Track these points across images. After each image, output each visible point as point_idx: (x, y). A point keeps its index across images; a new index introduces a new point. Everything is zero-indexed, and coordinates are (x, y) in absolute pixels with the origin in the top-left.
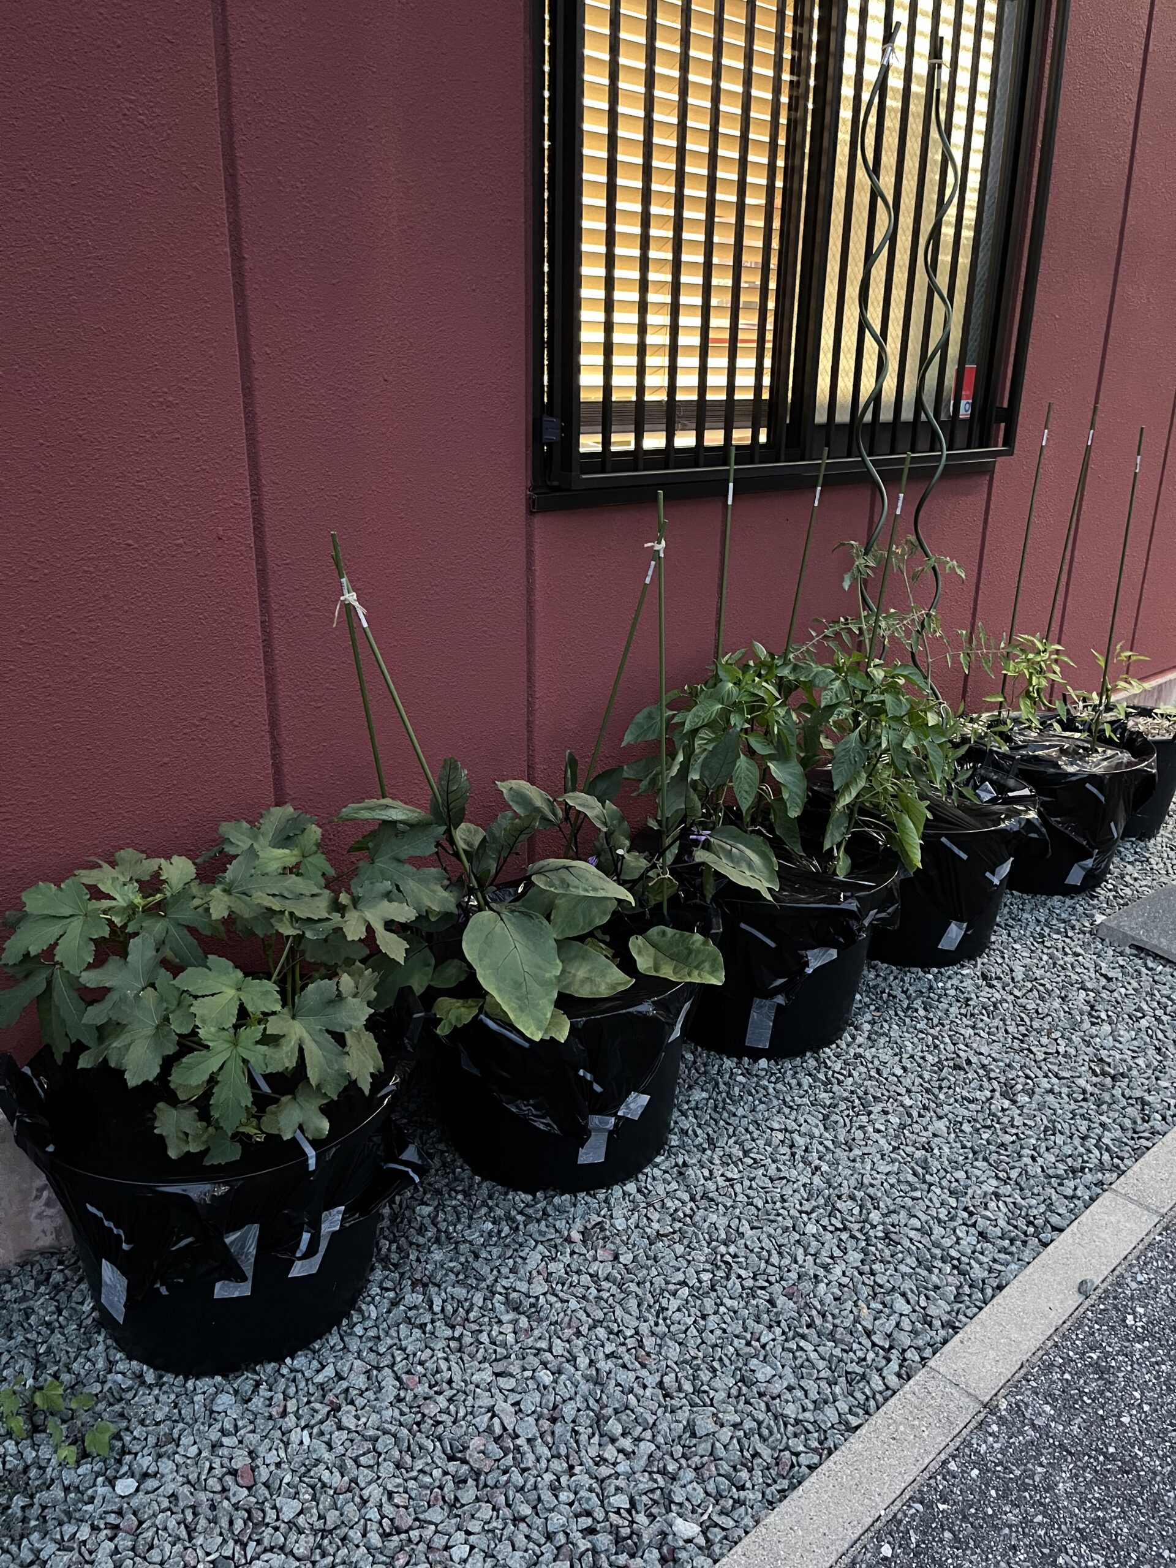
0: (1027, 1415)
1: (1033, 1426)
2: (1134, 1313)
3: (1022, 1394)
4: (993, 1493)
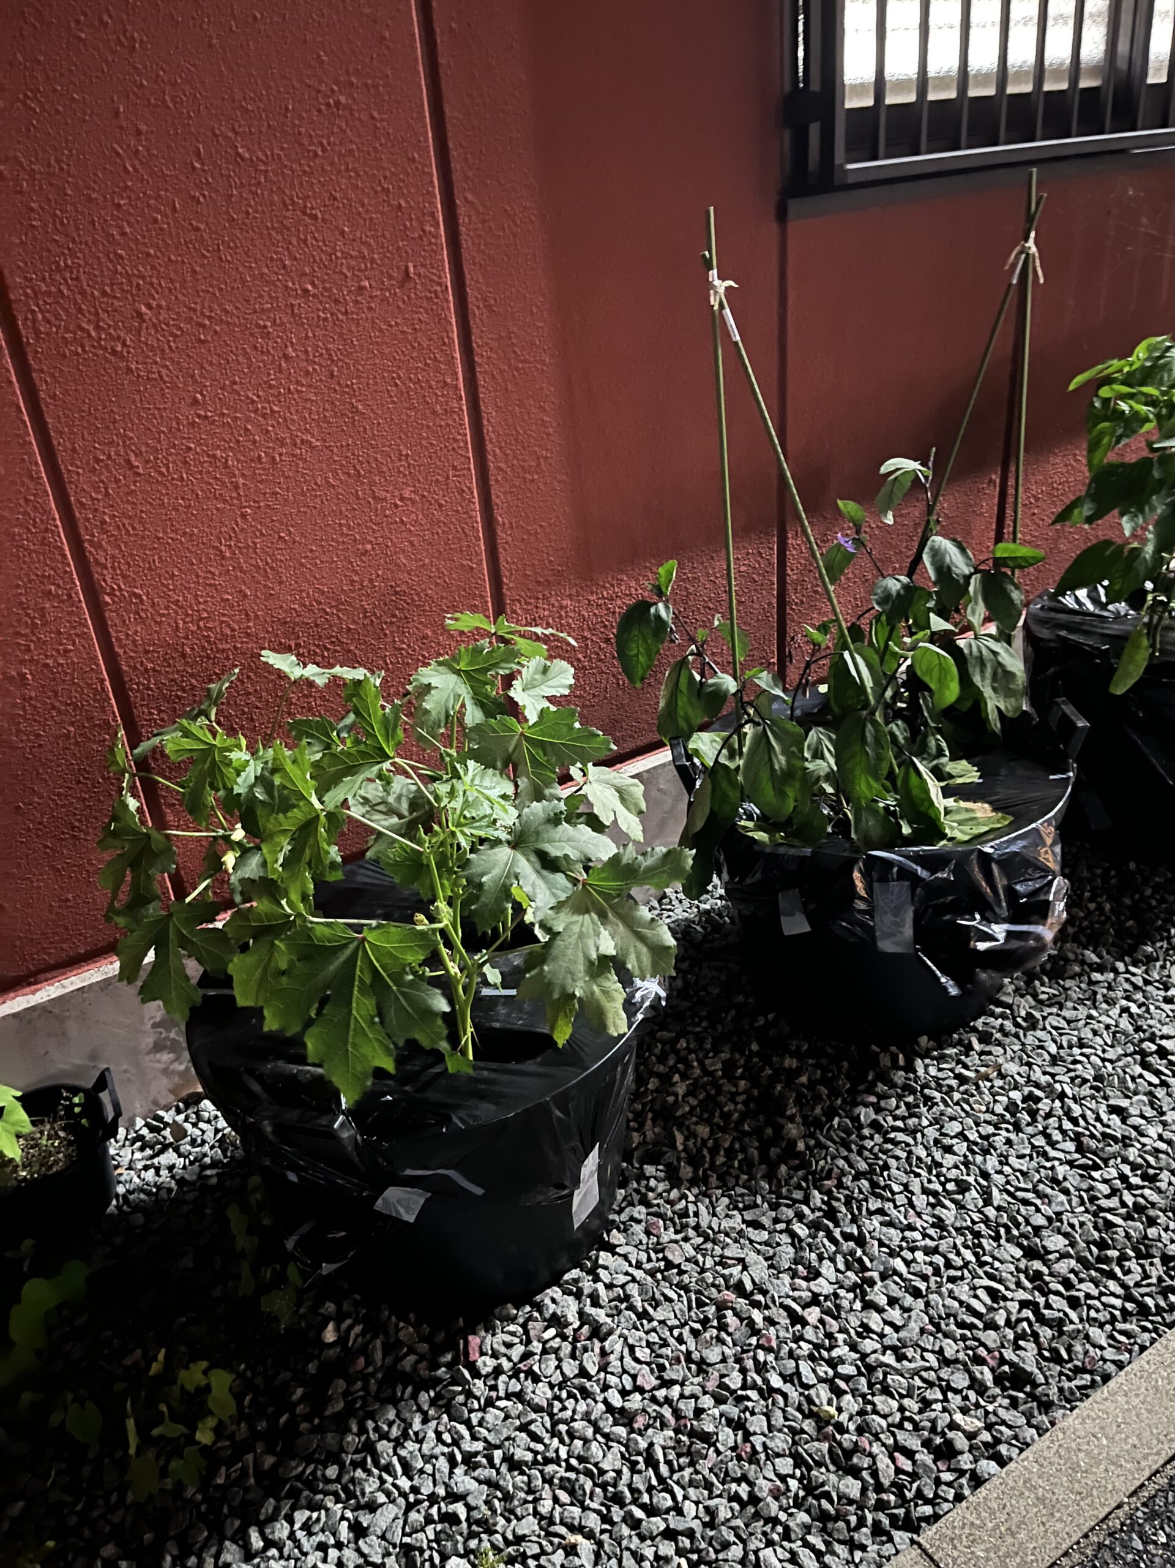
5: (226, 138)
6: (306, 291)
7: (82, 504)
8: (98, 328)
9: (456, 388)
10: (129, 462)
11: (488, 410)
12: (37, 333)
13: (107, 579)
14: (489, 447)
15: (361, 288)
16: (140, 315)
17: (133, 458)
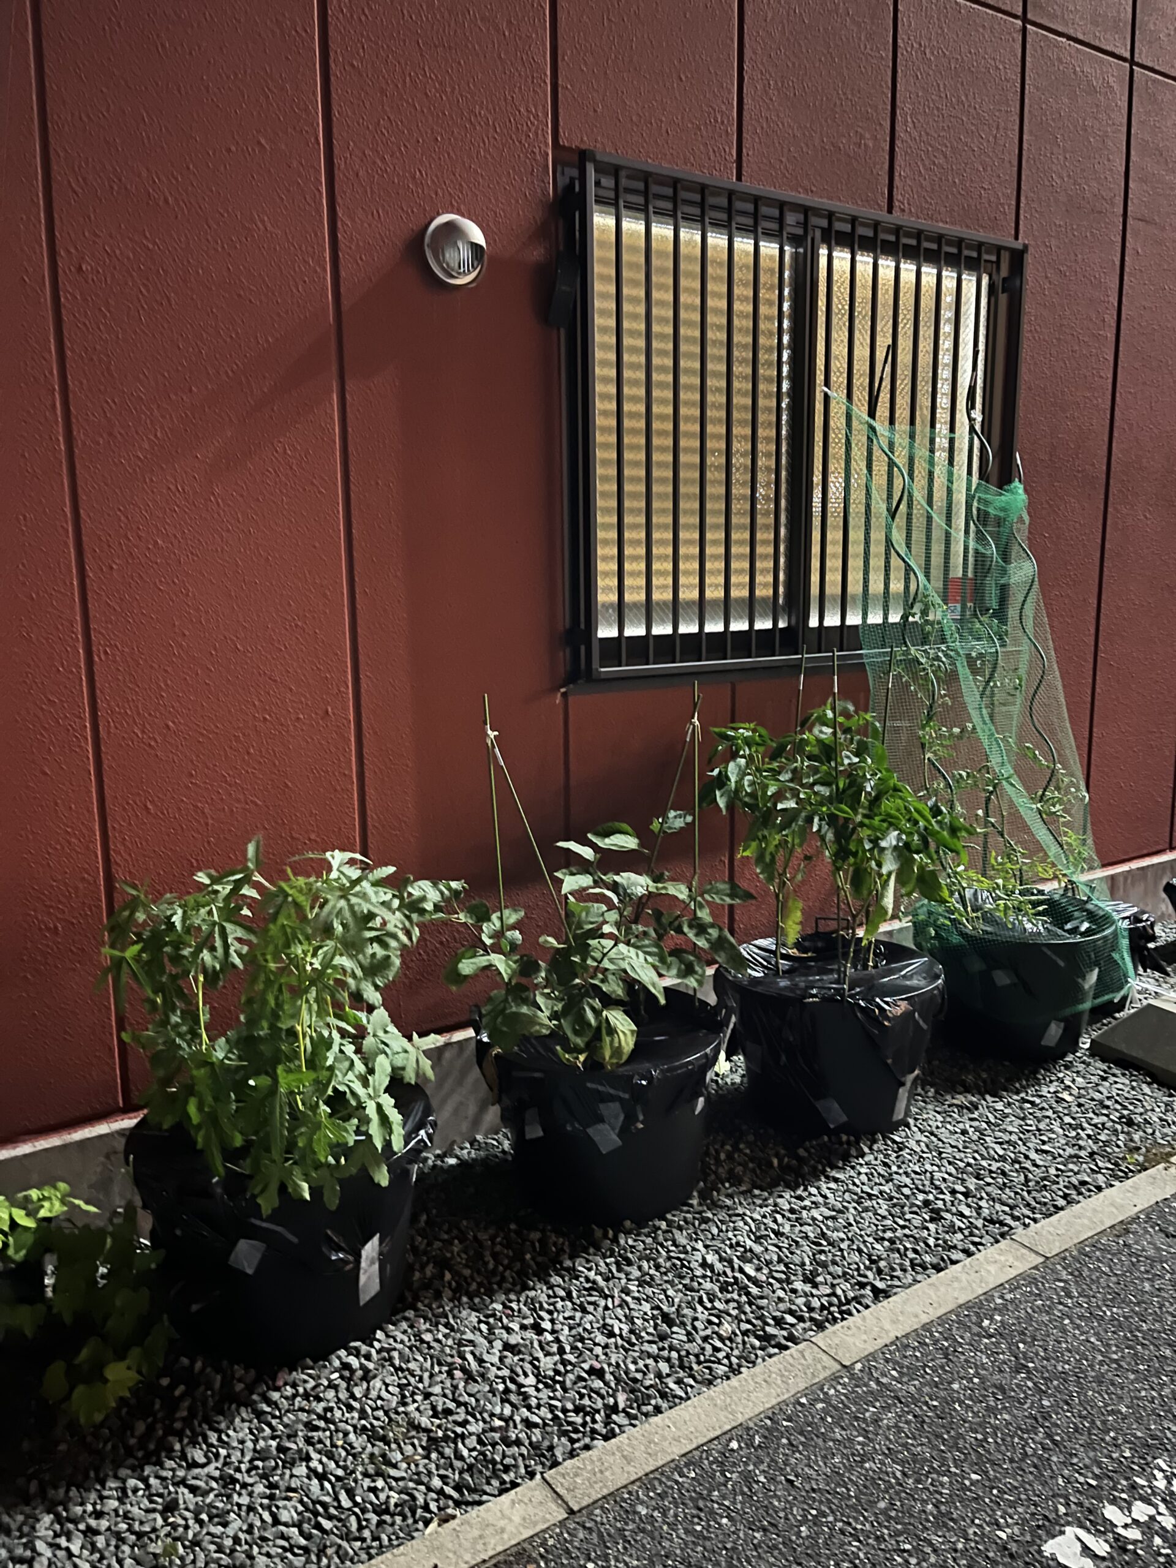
0: (875, 1375)
1: (878, 1382)
2: (992, 1319)
3: (876, 1361)
4: (829, 1420)
5: (231, 640)
6: (265, 719)
7: (114, 828)
9: (351, 777)
11: (370, 791)
12: (109, 733)
14: (369, 812)
15: (298, 719)
16: (168, 726)
17: (148, 803)
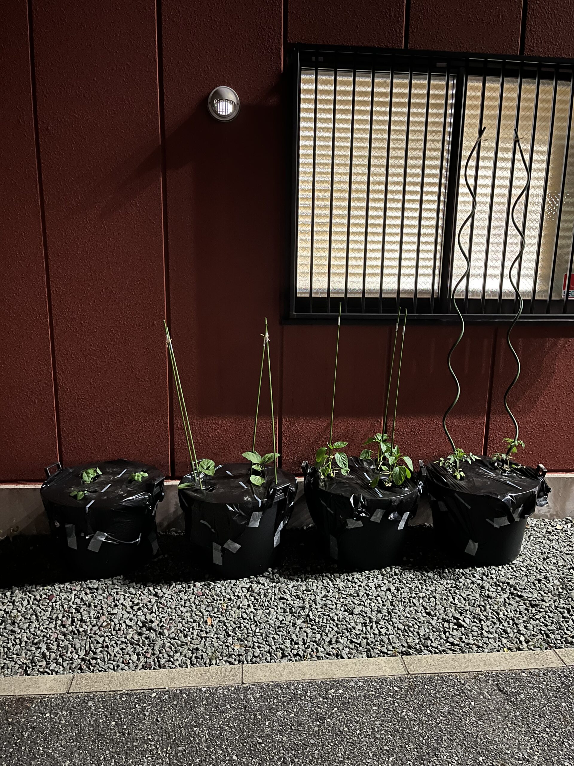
0: (248, 692)
1: (246, 696)
2: (337, 690)
3: (256, 686)
5: (110, 288)
7: (58, 364)
8: (71, 325)
10: (71, 356)
13: (60, 383)
15: (140, 325)
